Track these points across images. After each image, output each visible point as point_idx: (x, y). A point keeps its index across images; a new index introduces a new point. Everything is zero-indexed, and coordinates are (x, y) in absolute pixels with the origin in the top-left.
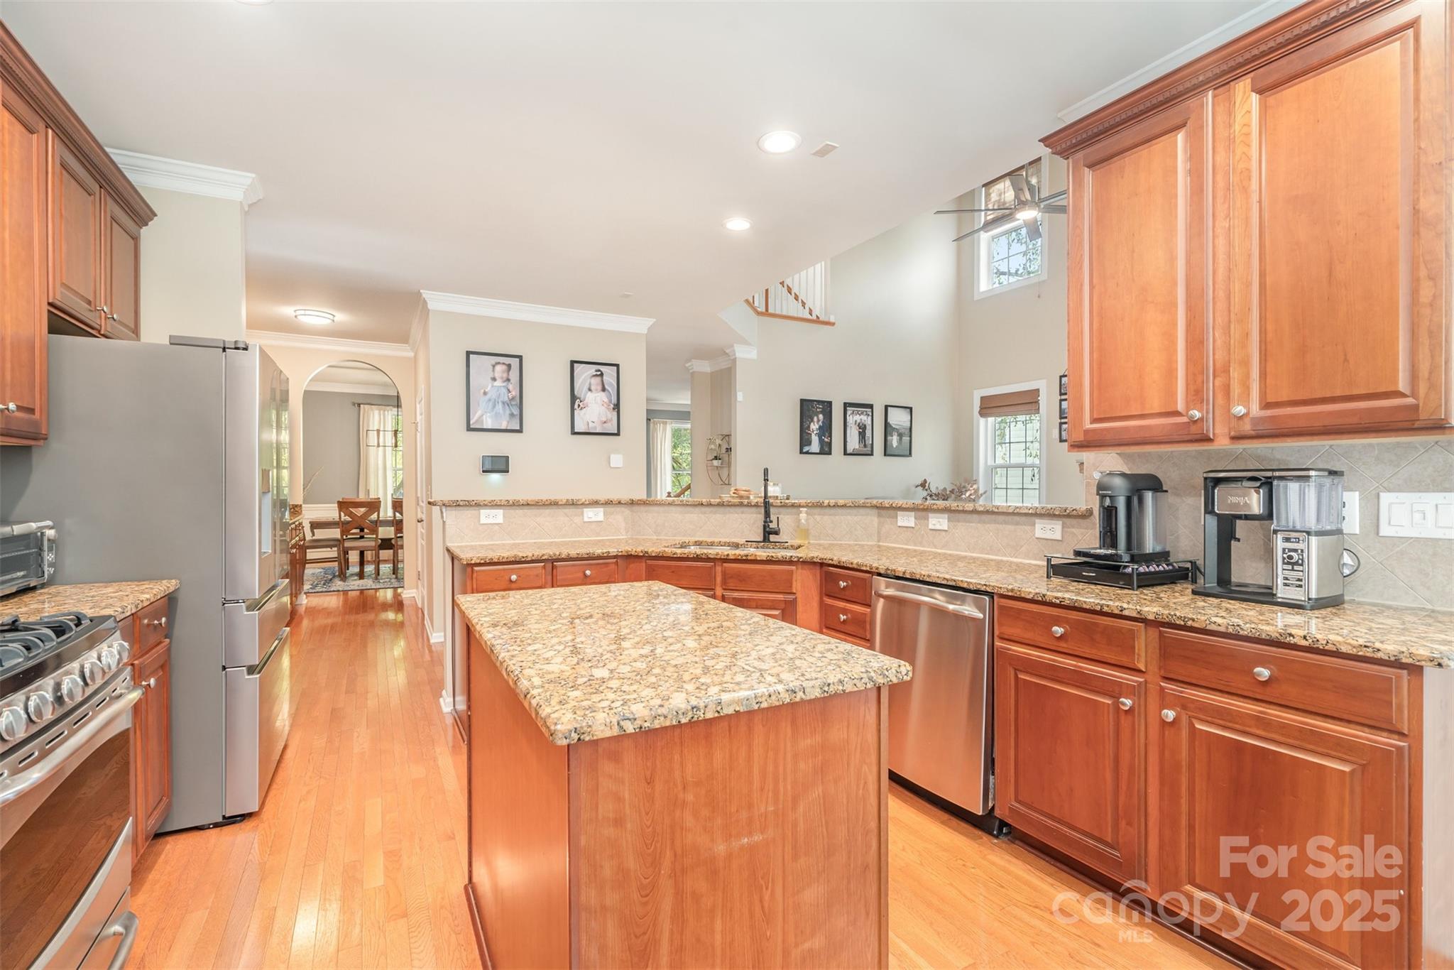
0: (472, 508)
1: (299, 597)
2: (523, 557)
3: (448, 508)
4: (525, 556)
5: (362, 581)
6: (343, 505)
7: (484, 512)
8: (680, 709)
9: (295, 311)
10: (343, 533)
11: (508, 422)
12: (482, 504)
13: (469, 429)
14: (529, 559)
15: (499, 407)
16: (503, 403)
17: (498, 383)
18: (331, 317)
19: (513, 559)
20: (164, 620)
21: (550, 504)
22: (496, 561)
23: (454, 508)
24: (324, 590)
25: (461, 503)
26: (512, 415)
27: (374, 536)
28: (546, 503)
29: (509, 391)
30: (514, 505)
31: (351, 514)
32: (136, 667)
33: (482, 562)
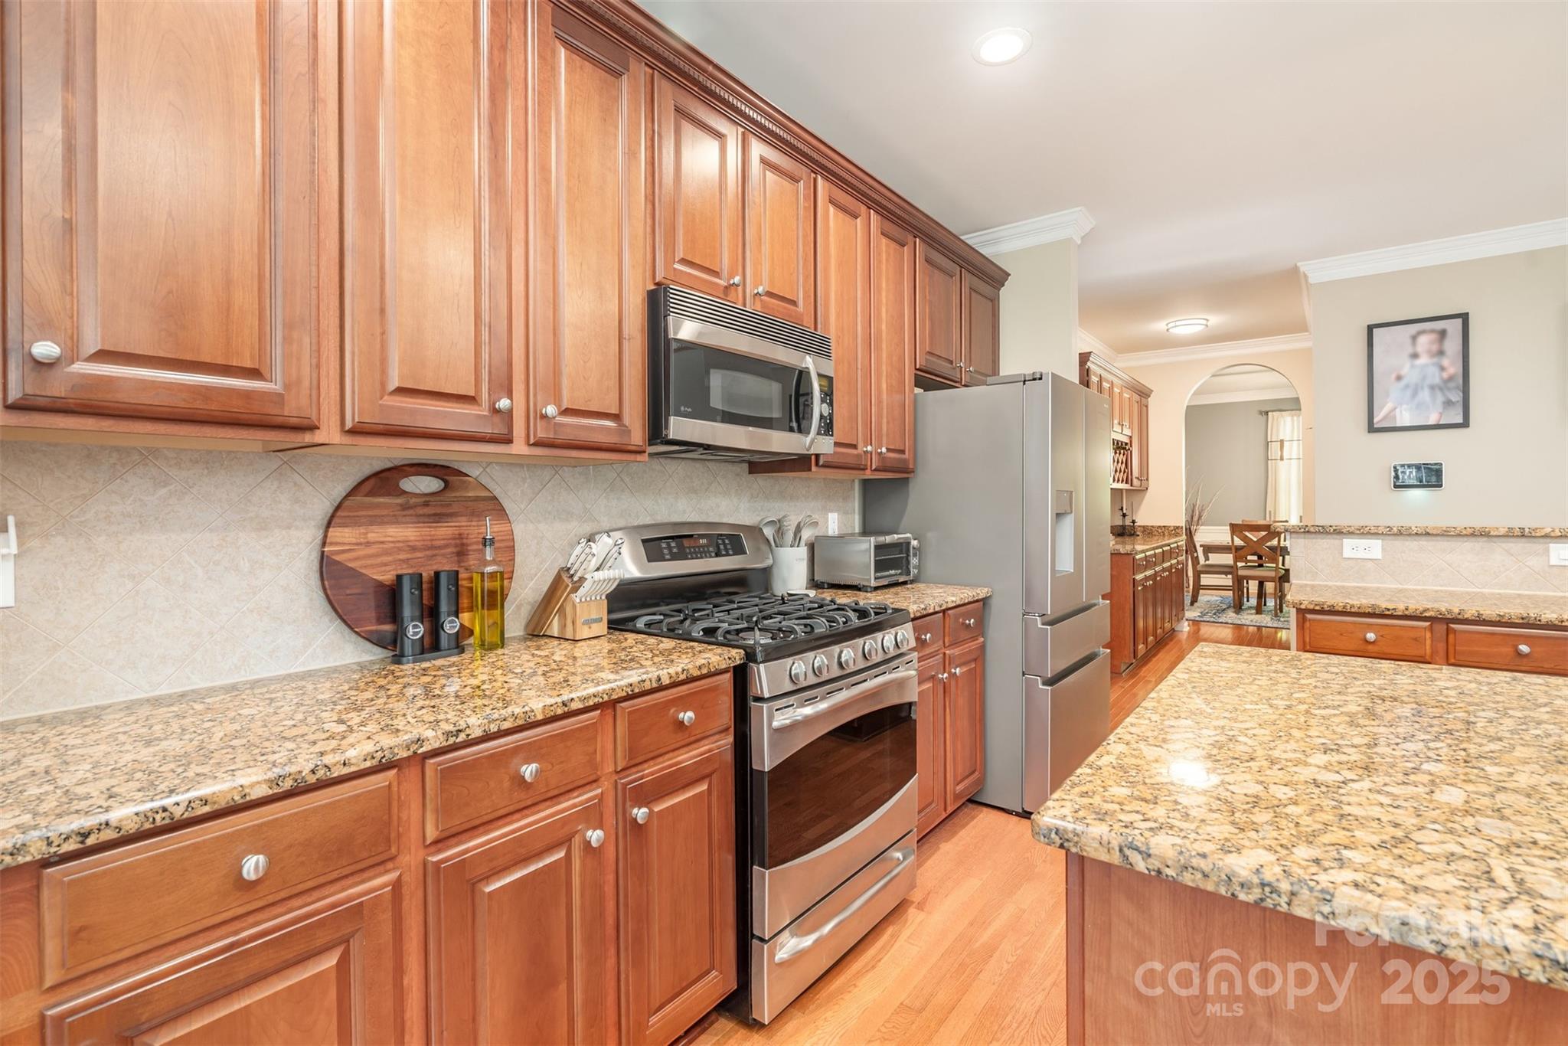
0: (1329, 536)
1: (1181, 623)
2: (1389, 610)
3: (1294, 535)
4: (1390, 607)
5: (1258, 616)
6: (1235, 529)
7: (1348, 543)
8: (1235, 874)
9: (1167, 325)
10: (1236, 560)
11: (1441, 414)
12: (1344, 531)
13: (1372, 429)
14: (1400, 613)
15: (1425, 395)
16: (1432, 388)
17: (1423, 360)
18: (1204, 322)
19: (1370, 610)
20: (972, 620)
21: (1473, 535)
22: (1340, 609)
23: (1302, 535)
24: (1212, 620)
25: (1312, 529)
26: (1448, 403)
27: (1274, 565)
28: (1464, 532)
29: (1442, 369)
30: (1400, 533)
31: (1245, 539)
32: (947, 657)
33: (1317, 608)
